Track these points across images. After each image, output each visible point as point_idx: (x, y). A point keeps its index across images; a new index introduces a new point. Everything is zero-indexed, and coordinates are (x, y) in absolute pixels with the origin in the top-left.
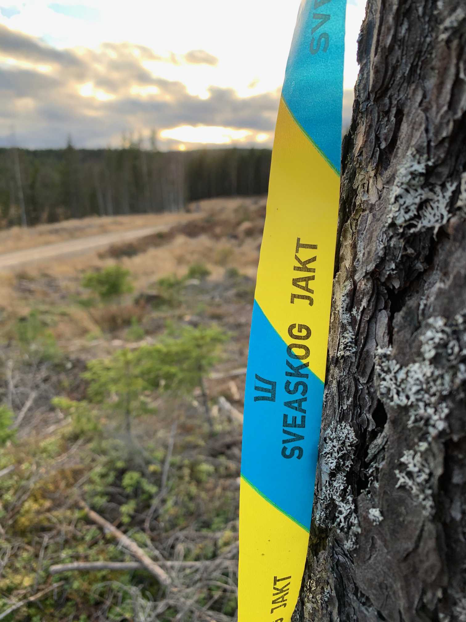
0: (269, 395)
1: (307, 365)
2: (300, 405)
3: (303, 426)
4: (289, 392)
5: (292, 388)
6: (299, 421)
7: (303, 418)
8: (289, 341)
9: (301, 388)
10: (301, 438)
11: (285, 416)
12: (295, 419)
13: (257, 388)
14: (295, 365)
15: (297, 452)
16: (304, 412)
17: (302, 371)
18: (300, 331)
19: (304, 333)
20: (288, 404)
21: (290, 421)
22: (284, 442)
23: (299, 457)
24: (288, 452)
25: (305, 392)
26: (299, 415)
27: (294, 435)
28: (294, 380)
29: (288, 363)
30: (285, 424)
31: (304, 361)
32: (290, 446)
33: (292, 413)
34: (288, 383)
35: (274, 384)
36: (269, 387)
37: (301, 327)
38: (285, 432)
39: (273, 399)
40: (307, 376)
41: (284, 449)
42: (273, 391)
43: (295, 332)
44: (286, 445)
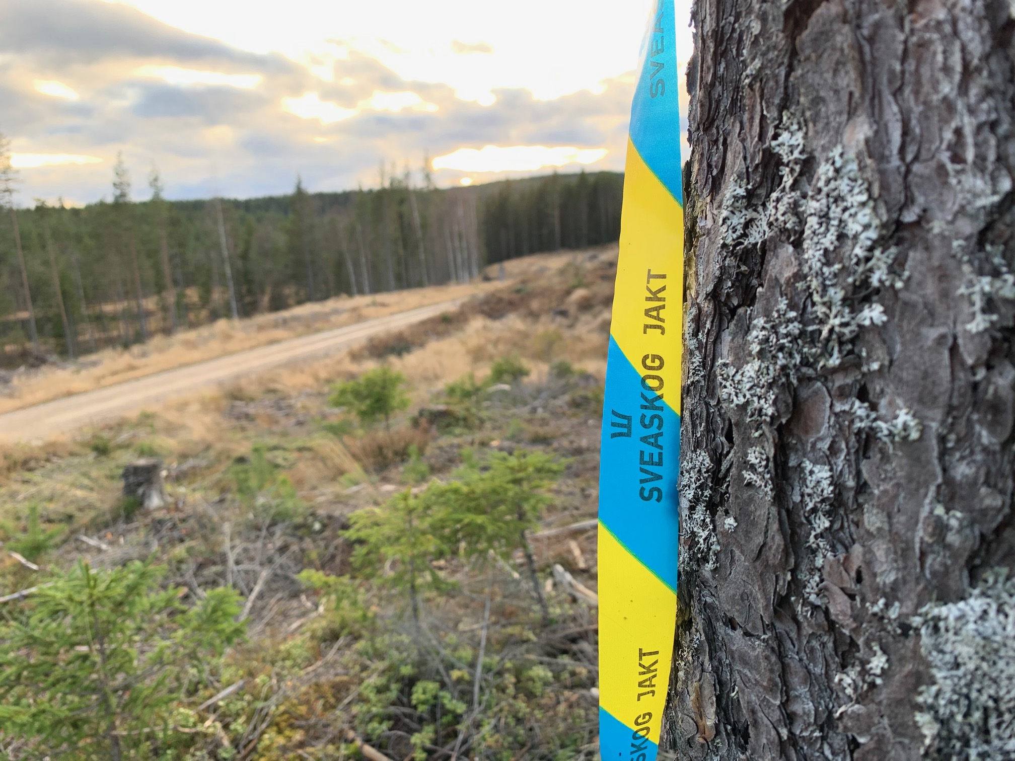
0: (625, 430)
1: (661, 397)
2: (656, 441)
3: (660, 463)
4: (645, 426)
5: (647, 422)
6: (656, 459)
7: (660, 454)
8: (643, 372)
9: (656, 421)
10: (659, 477)
11: (642, 453)
12: (651, 455)
13: (613, 424)
14: (650, 398)
15: (655, 494)
16: (661, 447)
17: (657, 404)
18: (653, 361)
19: (657, 363)
20: (644, 439)
21: (646, 458)
22: (642, 481)
23: (658, 500)
24: (646, 494)
25: (660, 427)
26: (656, 451)
27: (652, 474)
28: (649, 413)
29: (643, 396)
30: (642, 462)
31: (658, 393)
32: (648, 486)
33: (648, 449)
34: (644, 416)
35: (629, 418)
36: (625, 422)
37: (655, 357)
38: (642, 470)
39: (628, 435)
40: (661, 409)
41: (643, 489)
42: (629, 427)
43: (649, 362)
44: (644, 485)
